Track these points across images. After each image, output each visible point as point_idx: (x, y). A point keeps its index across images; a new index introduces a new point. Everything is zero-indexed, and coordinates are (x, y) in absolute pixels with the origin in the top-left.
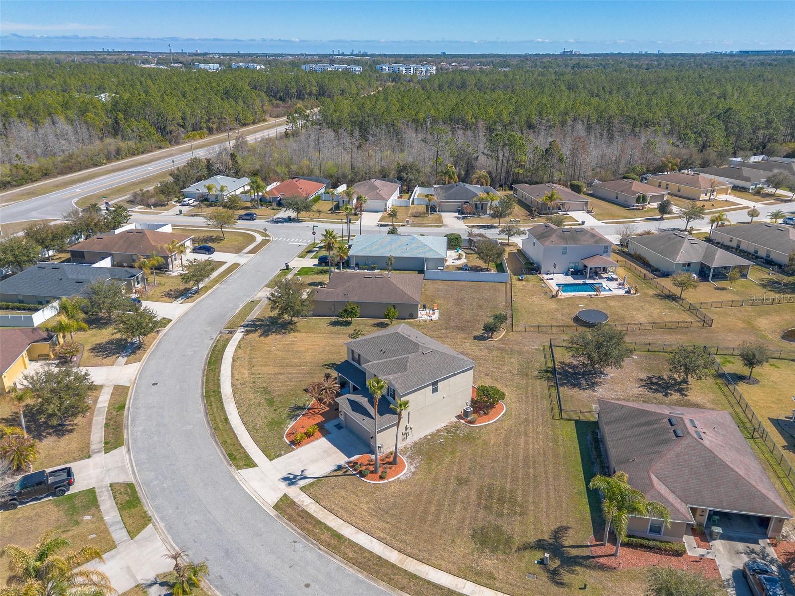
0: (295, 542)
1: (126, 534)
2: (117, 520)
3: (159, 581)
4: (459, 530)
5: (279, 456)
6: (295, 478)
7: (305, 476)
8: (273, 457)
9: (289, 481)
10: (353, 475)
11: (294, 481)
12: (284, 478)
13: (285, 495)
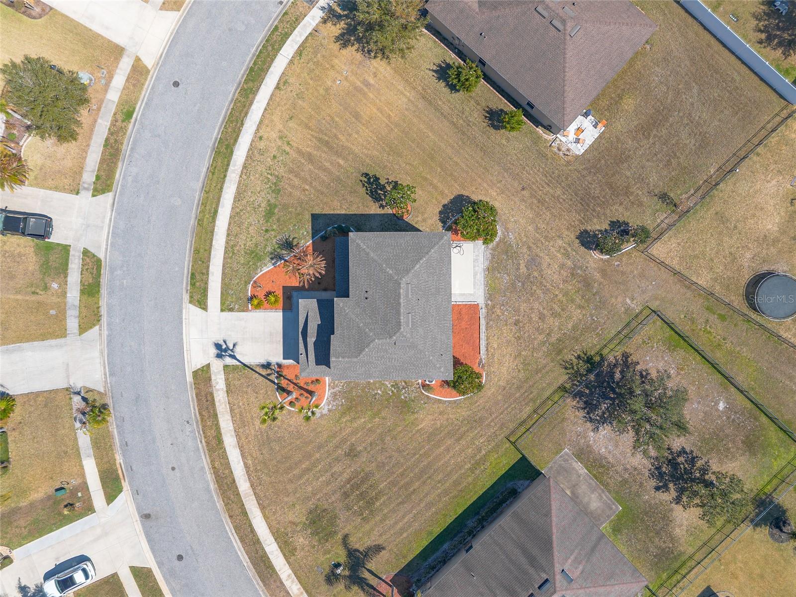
1: (77, 326)
3: (82, 394)
4: (308, 498)
5: (231, 310)
6: (226, 350)
7: (235, 354)
8: (226, 307)
9: (220, 352)
10: (274, 382)
11: (224, 354)
12: (218, 344)
13: (208, 366)
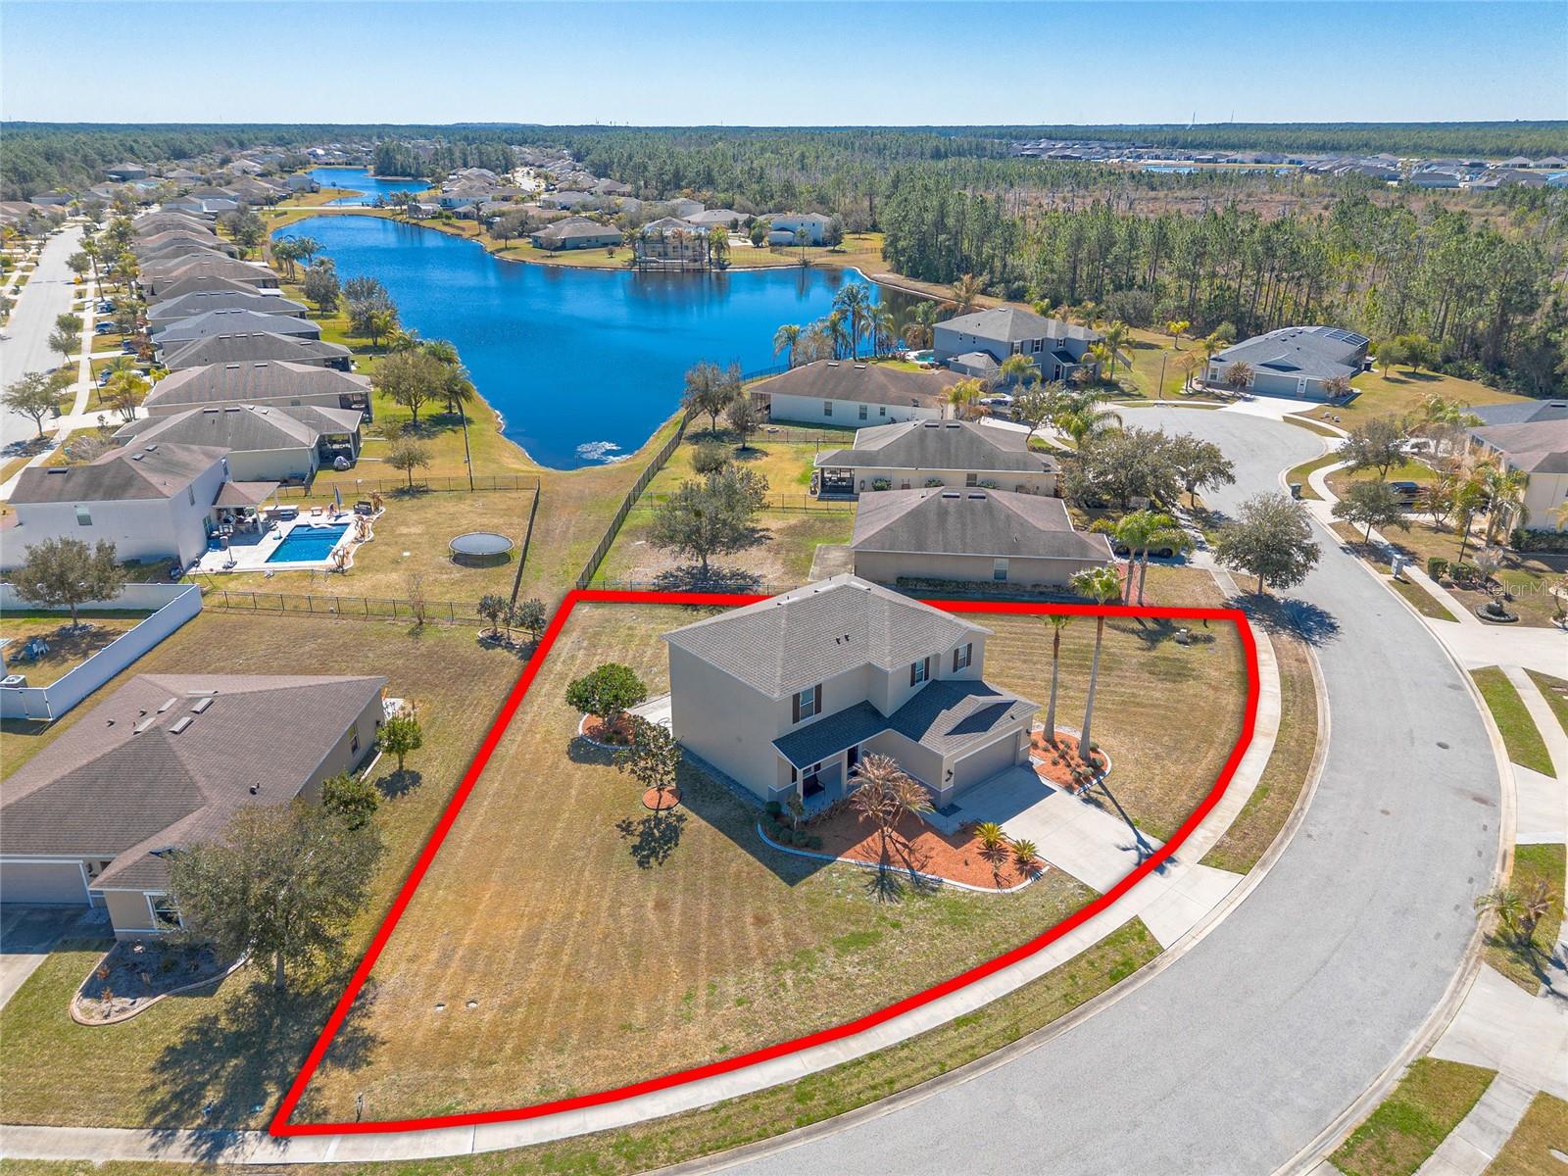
1: (1492, 1090)
2: (1474, 1128)
3: (1543, 988)
6: (1150, 856)
7: (1134, 842)
9: (1162, 862)
10: (1100, 782)
13: (1203, 863)
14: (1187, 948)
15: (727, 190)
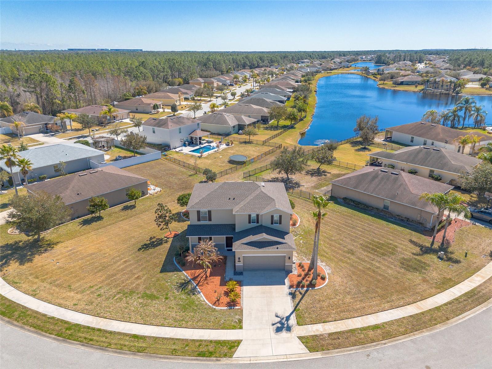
0: (368, 355)
5: (240, 321)
6: (283, 324)
7: (285, 317)
8: (239, 325)
9: (284, 329)
10: (307, 291)
11: (286, 325)
12: (276, 330)
13: (300, 338)
14: (240, 362)
15: (487, 67)
